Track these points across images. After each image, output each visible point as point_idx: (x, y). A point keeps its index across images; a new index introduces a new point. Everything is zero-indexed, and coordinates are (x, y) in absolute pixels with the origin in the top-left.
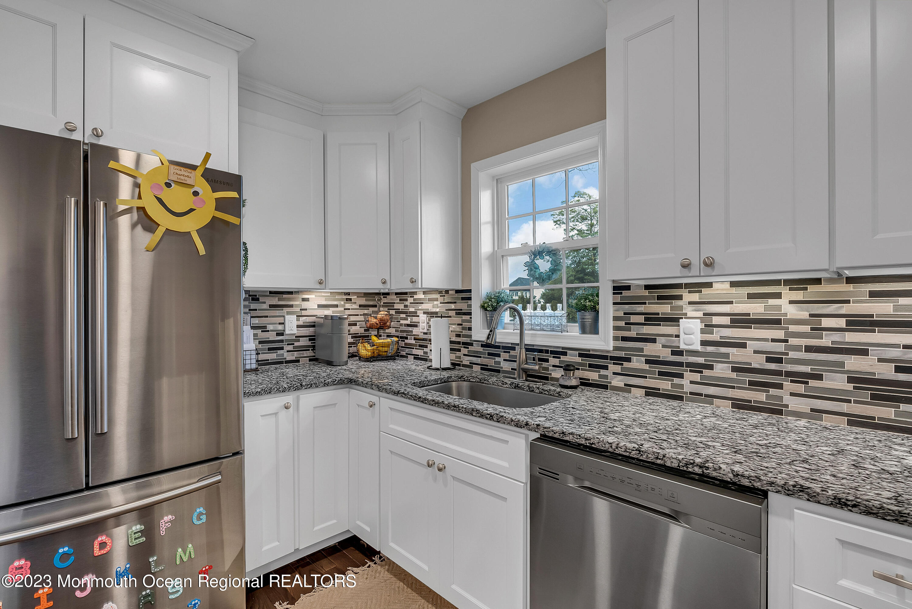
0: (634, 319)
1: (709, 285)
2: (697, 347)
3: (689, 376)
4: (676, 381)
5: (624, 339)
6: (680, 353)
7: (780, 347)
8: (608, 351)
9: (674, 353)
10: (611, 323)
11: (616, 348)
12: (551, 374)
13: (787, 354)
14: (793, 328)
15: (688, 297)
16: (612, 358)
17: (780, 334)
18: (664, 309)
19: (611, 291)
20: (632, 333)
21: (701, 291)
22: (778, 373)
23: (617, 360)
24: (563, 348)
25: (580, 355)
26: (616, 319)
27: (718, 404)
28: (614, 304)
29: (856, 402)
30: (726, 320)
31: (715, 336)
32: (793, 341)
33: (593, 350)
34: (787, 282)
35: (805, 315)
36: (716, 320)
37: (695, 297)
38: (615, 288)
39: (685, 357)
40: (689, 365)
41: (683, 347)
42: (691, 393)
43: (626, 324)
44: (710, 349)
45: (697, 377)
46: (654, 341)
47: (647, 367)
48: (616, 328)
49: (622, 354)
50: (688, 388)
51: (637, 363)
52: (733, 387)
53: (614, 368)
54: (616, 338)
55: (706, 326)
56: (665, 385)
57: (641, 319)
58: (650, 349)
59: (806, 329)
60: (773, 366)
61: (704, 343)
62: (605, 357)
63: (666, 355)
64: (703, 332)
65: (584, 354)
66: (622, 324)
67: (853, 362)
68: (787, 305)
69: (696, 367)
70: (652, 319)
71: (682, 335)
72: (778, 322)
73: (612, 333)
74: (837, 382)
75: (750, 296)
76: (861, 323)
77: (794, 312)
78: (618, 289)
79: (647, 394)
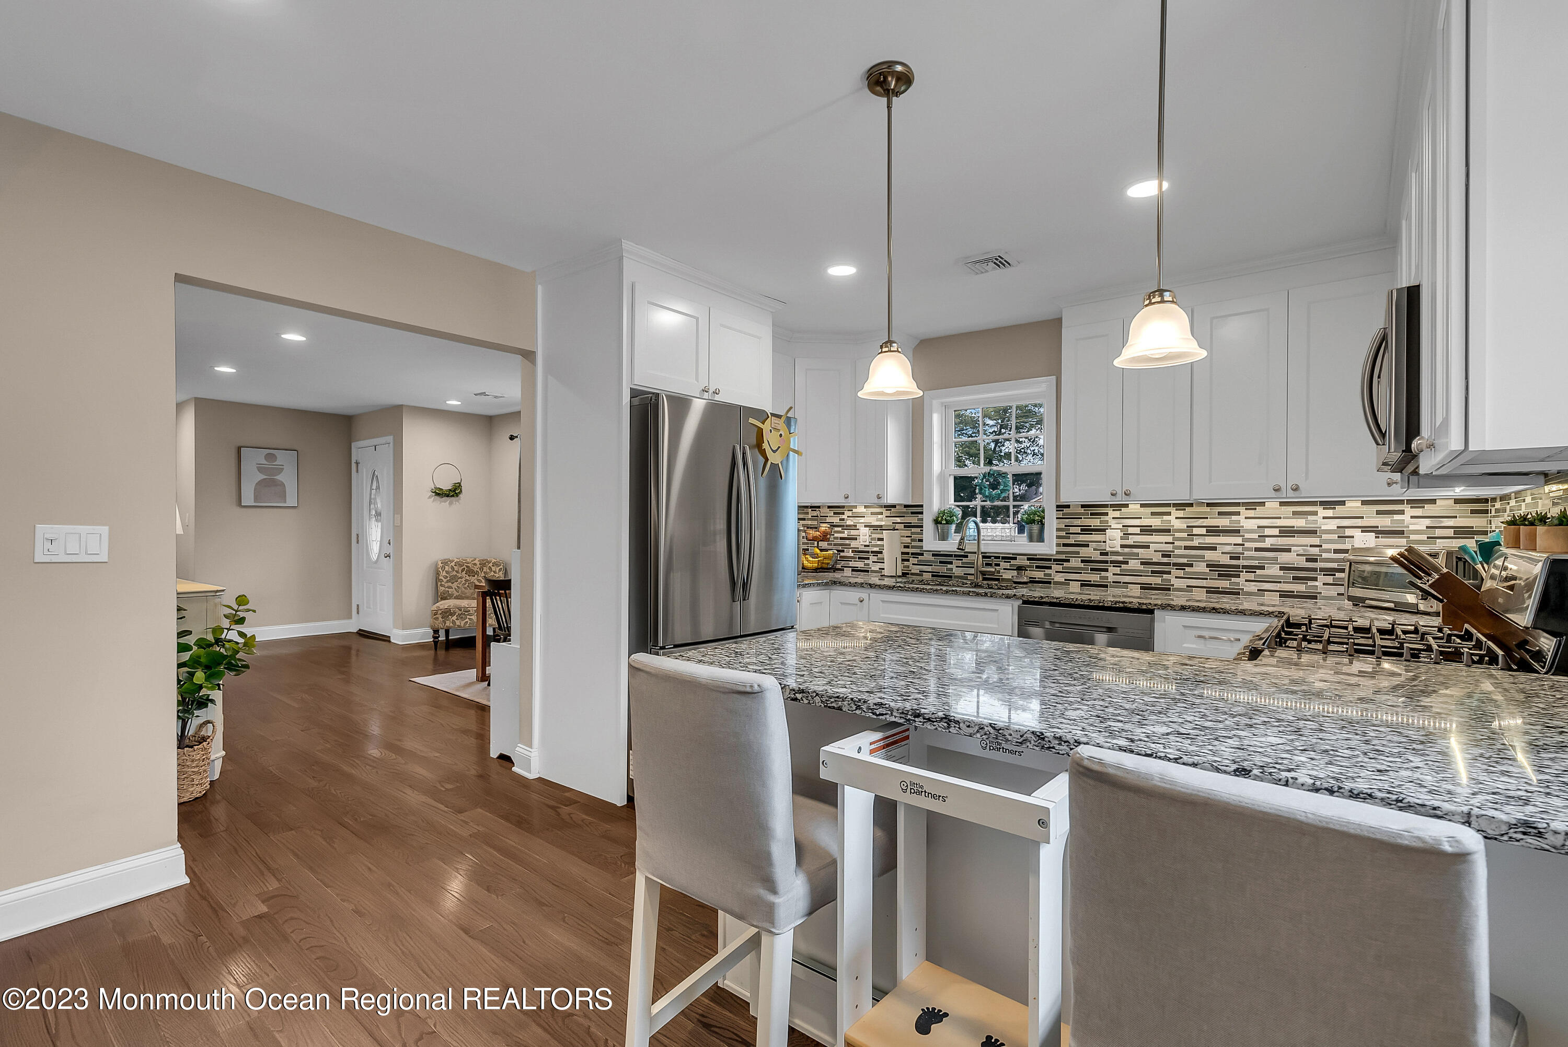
0: (1072, 530)
1: (1126, 506)
2: (1119, 549)
3: (1113, 569)
4: (1103, 574)
5: (1065, 545)
6: (1106, 554)
7: (1170, 547)
8: (1052, 555)
9: (1102, 554)
10: (1055, 534)
11: (1058, 553)
12: (1002, 576)
13: (1174, 552)
14: (1177, 535)
15: (1112, 513)
16: (1055, 560)
17: (1170, 539)
18: (1095, 522)
19: (1055, 509)
20: (1072, 541)
21: (1121, 510)
22: (1168, 564)
23: (1059, 561)
24: (1013, 554)
25: (1029, 559)
26: (1058, 530)
27: (1131, 588)
28: (1057, 518)
29: (1210, 579)
30: (1137, 530)
31: (1130, 541)
32: (1177, 543)
33: (1039, 555)
34: (1174, 505)
35: (1184, 526)
36: (1131, 530)
37: (1117, 514)
38: (1058, 506)
39: (1109, 556)
40: (1112, 562)
41: (1108, 549)
42: (1113, 582)
43: (1066, 533)
44: (1126, 550)
45: (1117, 570)
46: (1087, 546)
47: (1082, 565)
48: (1058, 537)
49: (1063, 557)
50: (1113, 578)
51: (1075, 563)
52: (1141, 576)
53: (1055, 567)
54: (1058, 545)
55: (1124, 534)
56: (1095, 578)
57: (1078, 530)
58: (1084, 551)
59: (1185, 535)
60: (1165, 560)
61: (1122, 546)
62: (1050, 560)
63: (1096, 556)
64: (1122, 538)
65: (1032, 558)
66: (1063, 534)
67: (1209, 555)
68: (1174, 520)
69: (1117, 563)
70: (1086, 530)
71: (1108, 541)
72: (1169, 531)
73: (1055, 541)
74: (1201, 568)
75: (1153, 514)
76: (1213, 531)
77: (1178, 524)
78: (1060, 507)
79: (1082, 585)
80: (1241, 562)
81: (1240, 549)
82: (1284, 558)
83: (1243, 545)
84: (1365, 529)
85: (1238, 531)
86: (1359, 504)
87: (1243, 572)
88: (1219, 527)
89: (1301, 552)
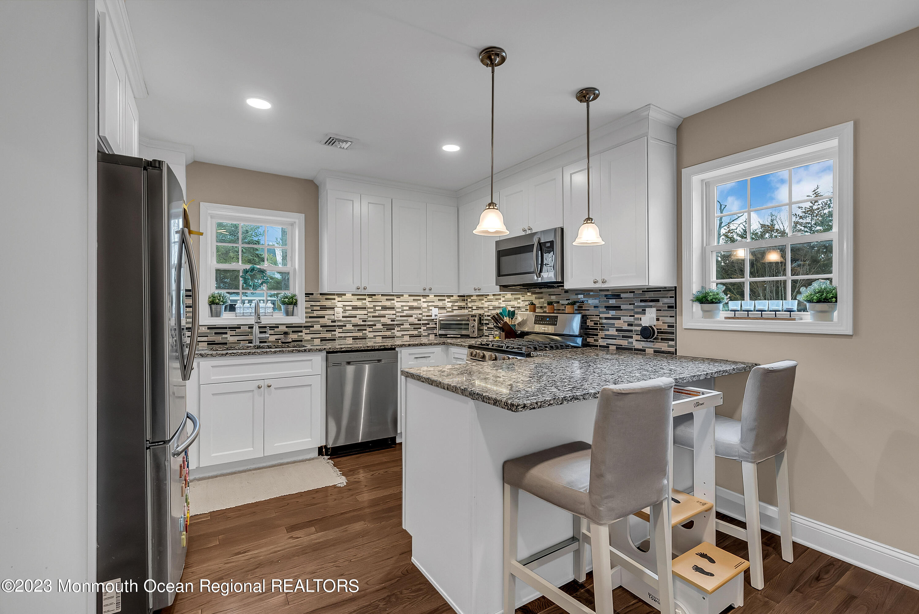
0: (315, 308)
2: (341, 318)
3: (338, 330)
4: (333, 333)
5: (310, 317)
6: (335, 322)
7: (366, 317)
8: (302, 324)
9: (332, 322)
10: (304, 310)
11: (306, 322)
13: (368, 319)
14: (369, 310)
15: (337, 299)
16: (305, 327)
17: (366, 312)
18: (328, 303)
19: (305, 295)
20: (314, 315)
21: (342, 297)
22: (365, 325)
23: (307, 327)
24: (276, 324)
25: (287, 327)
26: (306, 308)
28: (306, 301)
29: (383, 331)
30: (350, 308)
31: (347, 314)
32: (369, 314)
33: (294, 324)
34: (368, 295)
35: (372, 306)
36: (347, 308)
37: (340, 299)
38: (306, 294)
39: (336, 323)
40: (338, 326)
41: (336, 319)
42: (339, 337)
43: (311, 310)
44: (344, 319)
45: (341, 330)
46: (324, 317)
47: (321, 329)
48: (306, 313)
49: (309, 324)
50: (338, 335)
51: (317, 327)
52: (353, 332)
53: (305, 331)
54: (306, 317)
55: (344, 310)
56: (329, 335)
57: (319, 308)
58: (322, 321)
59: (372, 310)
61: (343, 317)
62: (301, 327)
63: (329, 323)
64: (343, 312)
65: (289, 326)
66: (310, 310)
67: (383, 320)
68: (367, 302)
69: (340, 327)
70: (323, 308)
71: (336, 314)
72: (365, 308)
73: (305, 315)
74: (379, 326)
75: (358, 299)
76: (384, 308)
77: (369, 305)
78: (307, 295)
79: (321, 341)
80: (395, 323)
81: (394, 316)
82: (411, 320)
83: (396, 314)
84: (436, 307)
85: (394, 308)
86: (433, 296)
87: (395, 327)
88: (386, 306)
89: (416, 317)
